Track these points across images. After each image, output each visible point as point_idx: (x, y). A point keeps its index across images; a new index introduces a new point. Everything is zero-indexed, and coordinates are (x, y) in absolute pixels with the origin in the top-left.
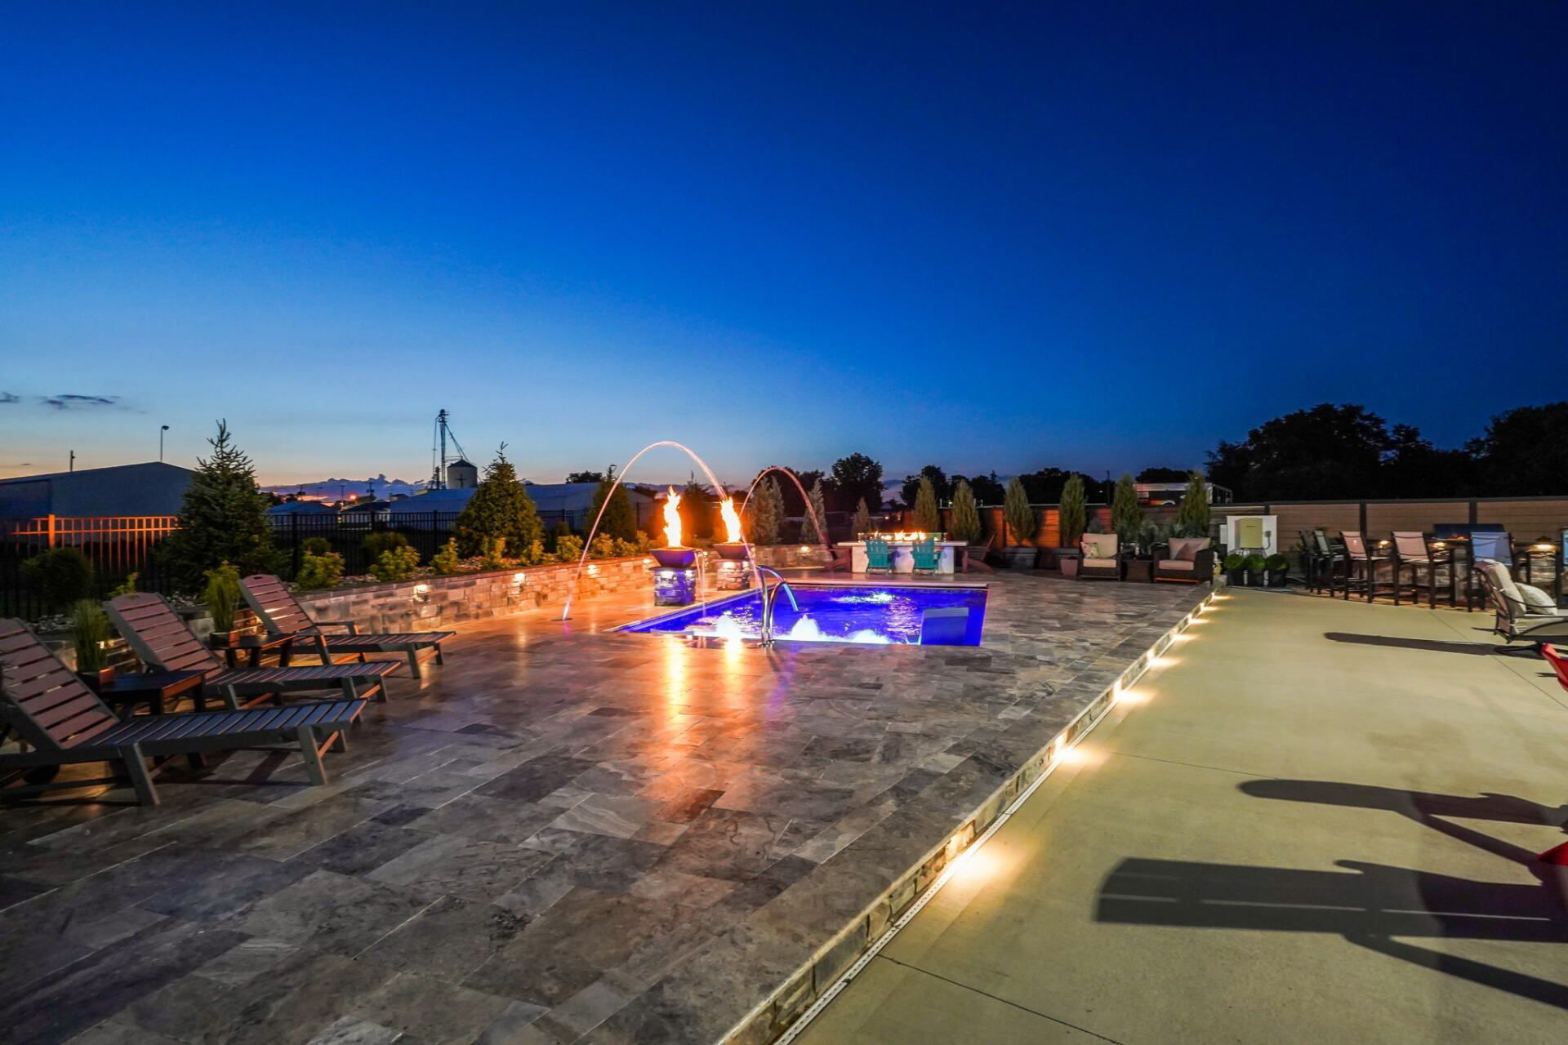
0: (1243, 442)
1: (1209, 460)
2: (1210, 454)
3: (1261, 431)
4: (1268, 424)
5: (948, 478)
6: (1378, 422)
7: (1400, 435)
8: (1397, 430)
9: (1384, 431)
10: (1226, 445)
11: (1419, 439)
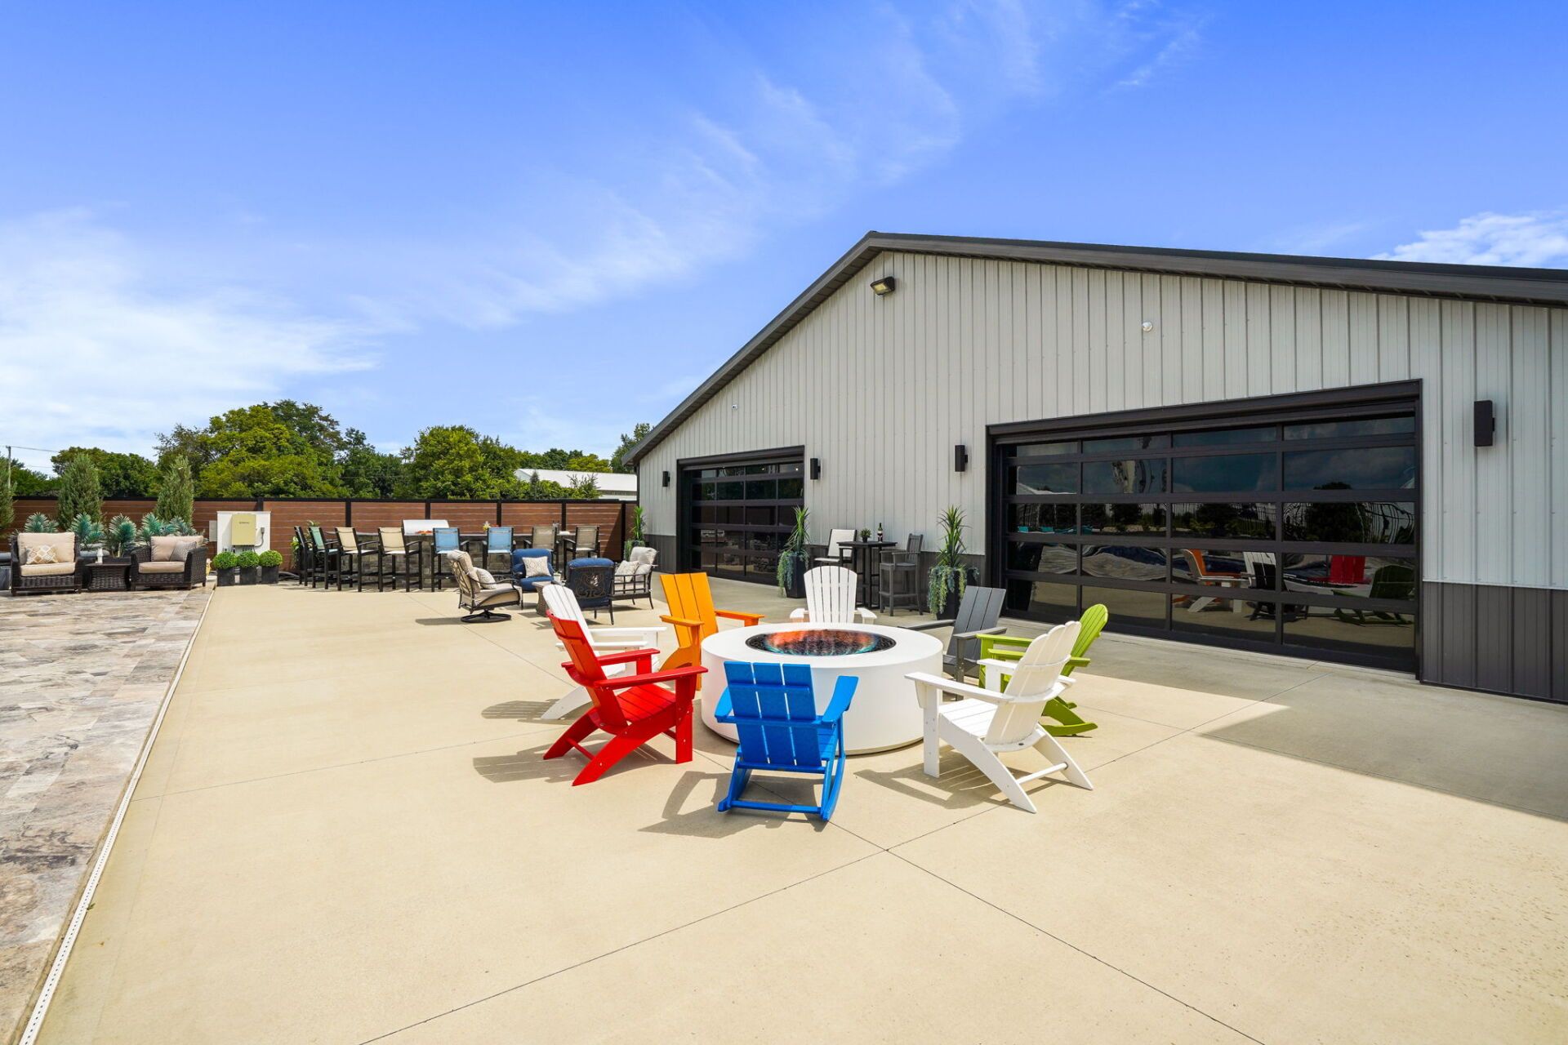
0: (202, 430)
1: (159, 444)
2: (162, 437)
3: (224, 419)
4: (232, 412)
6: (333, 423)
7: (352, 438)
8: (349, 434)
9: (338, 433)
10: (182, 429)
11: (365, 442)
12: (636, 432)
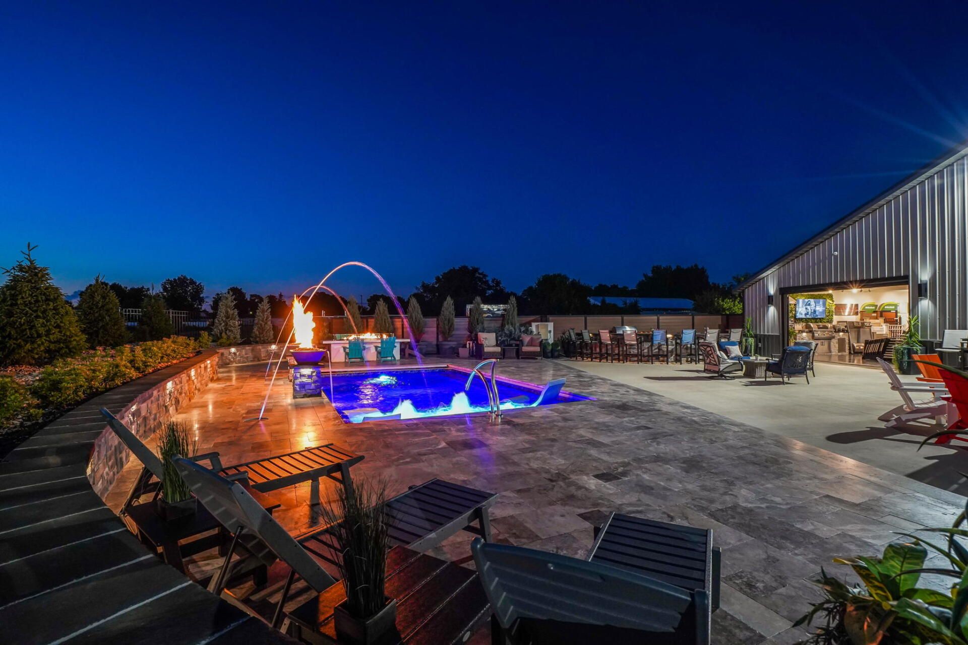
0: (433, 283)
3: (441, 277)
4: (444, 273)
5: (248, 297)
6: (485, 276)
8: (493, 281)
9: (488, 281)
10: (424, 284)
11: (501, 286)
12: (653, 271)
